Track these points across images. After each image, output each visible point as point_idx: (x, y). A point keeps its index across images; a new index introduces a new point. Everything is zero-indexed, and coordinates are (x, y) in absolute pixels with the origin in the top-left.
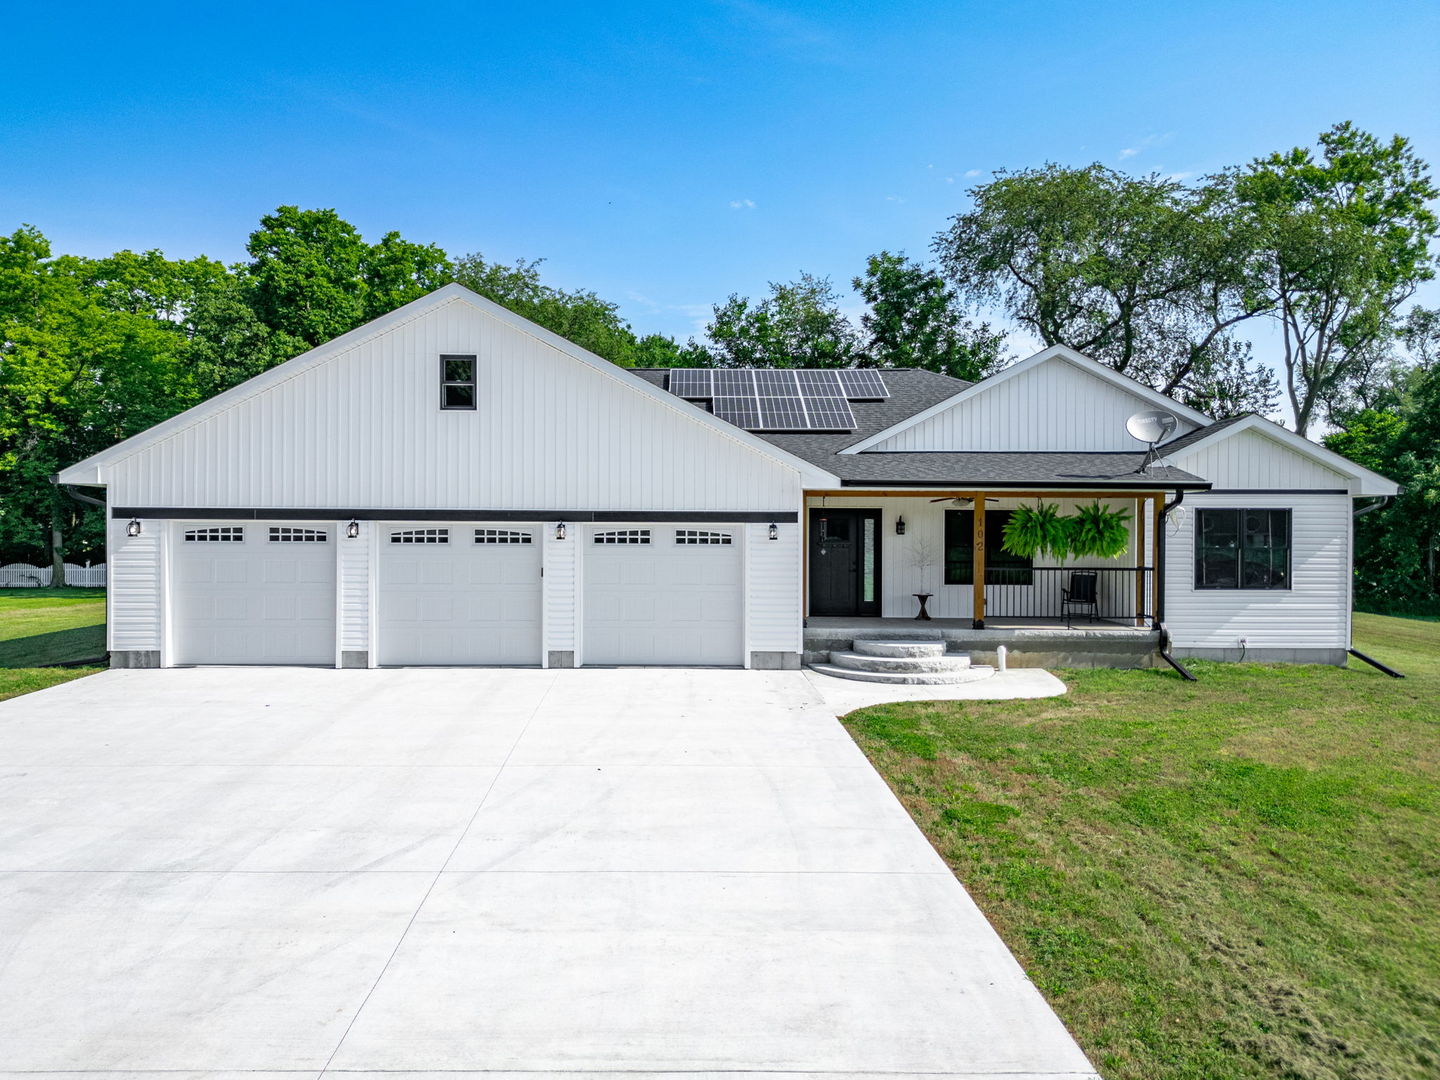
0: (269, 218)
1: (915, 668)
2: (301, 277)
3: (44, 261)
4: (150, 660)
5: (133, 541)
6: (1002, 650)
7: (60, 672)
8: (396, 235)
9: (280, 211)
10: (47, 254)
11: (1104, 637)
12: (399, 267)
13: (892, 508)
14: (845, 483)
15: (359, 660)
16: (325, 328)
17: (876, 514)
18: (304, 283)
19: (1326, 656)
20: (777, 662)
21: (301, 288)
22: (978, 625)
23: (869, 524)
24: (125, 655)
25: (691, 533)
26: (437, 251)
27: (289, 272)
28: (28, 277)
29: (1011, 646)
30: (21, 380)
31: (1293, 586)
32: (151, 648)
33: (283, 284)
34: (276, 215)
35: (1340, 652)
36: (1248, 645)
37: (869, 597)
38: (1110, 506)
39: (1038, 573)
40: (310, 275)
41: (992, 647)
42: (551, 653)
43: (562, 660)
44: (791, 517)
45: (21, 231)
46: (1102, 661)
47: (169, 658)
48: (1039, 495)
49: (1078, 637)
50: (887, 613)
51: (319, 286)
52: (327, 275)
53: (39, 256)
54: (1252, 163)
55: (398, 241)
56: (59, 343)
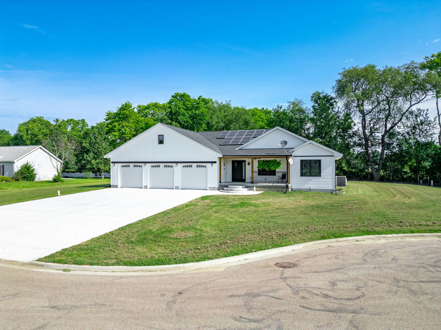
0: (173, 96)
1: (233, 190)
2: (177, 109)
3: (131, 108)
4: (116, 187)
5: (114, 167)
6: (255, 187)
7: (104, 188)
8: (201, 96)
9: (175, 94)
10: (131, 107)
11: (276, 185)
12: (198, 105)
13: (248, 160)
14: (223, 156)
15: (146, 187)
16: (182, 120)
17: (245, 161)
18: (178, 110)
19: (329, 191)
20: (213, 189)
21: (177, 112)
22: (252, 183)
23: (244, 163)
24: (113, 185)
25: (199, 165)
26: (210, 99)
27: (175, 108)
28: (127, 112)
29: (257, 187)
30: (126, 134)
31: (322, 176)
32: (117, 185)
33: (174, 111)
34: (174, 95)
35: (332, 190)
36: (311, 188)
37: (244, 178)
38: (278, 160)
39: (277, 173)
40: (180, 108)
41: (253, 187)
42: (175, 187)
43: (177, 188)
44: (215, 162)
45: (126, 102)
46: (275, 190)
47: (119, 186)
48: (264, 158)
49: (271, 185)
50: (246, 181)
51: (181, 111)
52: (183, 108)
53: (129, 108)
54: (425, 58)
55: (202, 98)
56: (133, 126)
